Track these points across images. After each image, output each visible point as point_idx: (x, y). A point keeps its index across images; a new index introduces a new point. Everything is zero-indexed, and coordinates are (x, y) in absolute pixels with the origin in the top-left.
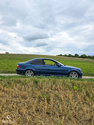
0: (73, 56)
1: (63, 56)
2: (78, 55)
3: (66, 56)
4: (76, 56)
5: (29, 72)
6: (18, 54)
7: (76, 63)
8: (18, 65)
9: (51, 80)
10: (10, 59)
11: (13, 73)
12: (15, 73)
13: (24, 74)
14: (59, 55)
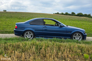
0: (70, 15)
1: (60, 14)
2: (74, 14)
3: (62, 14)
4: (73, 14)
5: (28, 33)
6: (16, 12)
7: (75, 22)
8: (16, 26)
9: (55, 44)
10: (7, 18)
11: (11, 33)
12: (12, 33)
13: (23, 36)
14: (56, 14)
